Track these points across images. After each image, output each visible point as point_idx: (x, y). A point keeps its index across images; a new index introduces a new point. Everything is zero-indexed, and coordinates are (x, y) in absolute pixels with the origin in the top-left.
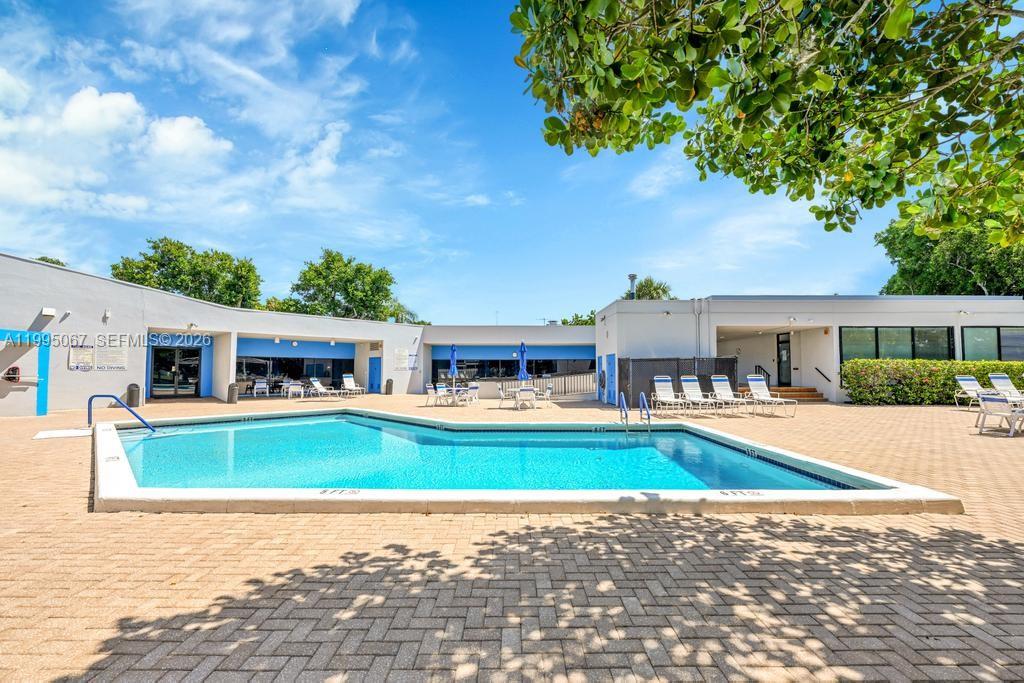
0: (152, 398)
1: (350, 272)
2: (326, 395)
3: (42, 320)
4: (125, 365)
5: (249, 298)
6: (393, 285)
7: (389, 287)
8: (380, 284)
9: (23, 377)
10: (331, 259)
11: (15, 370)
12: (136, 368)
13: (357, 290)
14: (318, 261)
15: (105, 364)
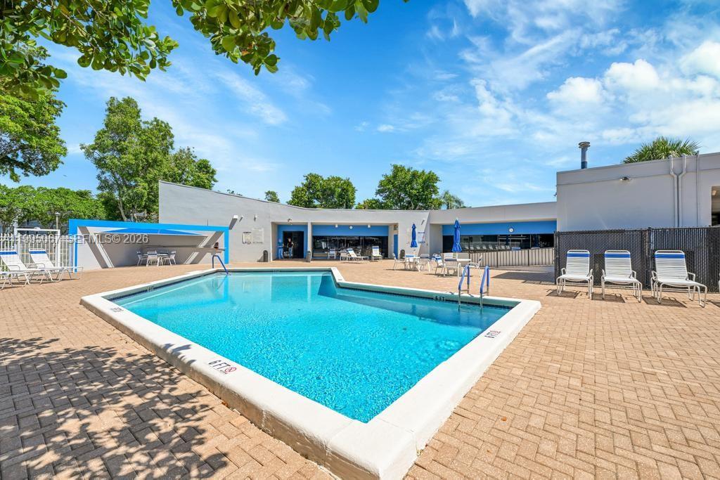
0: (277, 258)
1: (409, 177)
2: (356, 259)
3: (234, 221)
4: (263, 241)
5: (349, 201)
6: (438, 182)
7: (435, 184)
8: (429, 182)
9: (220, 247)
10: (397, 170)
11: (217, 244)
12: (267, 241)
13: (412, 189)
14: (390, 173)
15: (256, 241)
